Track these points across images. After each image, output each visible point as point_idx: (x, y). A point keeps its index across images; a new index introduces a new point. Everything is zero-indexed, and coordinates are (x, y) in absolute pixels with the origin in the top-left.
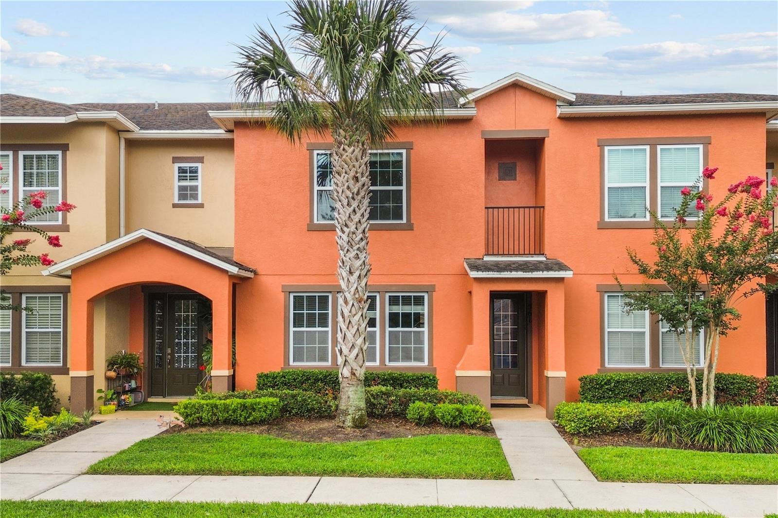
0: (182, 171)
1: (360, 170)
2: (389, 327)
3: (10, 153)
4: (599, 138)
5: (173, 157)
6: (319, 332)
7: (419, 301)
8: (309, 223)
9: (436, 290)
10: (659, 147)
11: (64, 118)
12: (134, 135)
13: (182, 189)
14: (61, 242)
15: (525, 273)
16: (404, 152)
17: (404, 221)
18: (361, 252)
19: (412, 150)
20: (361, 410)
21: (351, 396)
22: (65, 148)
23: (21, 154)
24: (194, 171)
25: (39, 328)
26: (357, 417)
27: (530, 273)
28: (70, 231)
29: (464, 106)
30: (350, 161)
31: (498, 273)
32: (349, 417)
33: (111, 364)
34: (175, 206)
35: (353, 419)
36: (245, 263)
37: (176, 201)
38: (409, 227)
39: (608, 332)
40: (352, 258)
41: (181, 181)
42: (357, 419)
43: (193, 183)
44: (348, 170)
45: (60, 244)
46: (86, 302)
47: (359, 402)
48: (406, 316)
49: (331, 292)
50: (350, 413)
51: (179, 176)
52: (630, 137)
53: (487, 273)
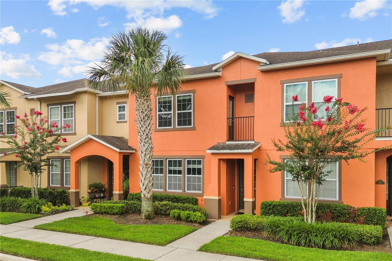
0: (120, 107)
1: (145, 108)
2: (187, 175)
3: (60, 106)
4: (281, 80)
5: (117, 102)
6: (160, 176)
7: (199, 163)
8: (155, 128)
9: (206, 157)
10: (313, 82)
11: (68, 92)
12: (100, 95)
13: (120, 115)
14: (67, 140)
15: (230, 151)
16: (192, 94)
17: (192, 126)
18: (146, 144)
19: (195, 93)
20: (149, 211)
21: (144, 205)
22: (75, 103)
23: (63, 106)
24: (124, 107)
25: (69, 172)
26: (146, 214)
27: (232, 151)
28: (77, 135)
29: (216, 71)
30: (139, 105)
31: (218, 151)
32: (143, 214)
33: (90, 187)
34: (118, 122)
35: (145, 215)
36: (132, 146)
37: (118, 120)
38: (194, 129)
39: (287, 179)
40: (142, 146)
41: (120, 112)
42: (147, 215)
43: (123, 113)
44: (139, 109)
45: (67, 141)
46: (75, 163)
47: (148, 208)
48: (194, 169)
49: (163, 159)
50: (144, 212)
51: (119, 110)
52: (297, 78)
53: (213, 151)
